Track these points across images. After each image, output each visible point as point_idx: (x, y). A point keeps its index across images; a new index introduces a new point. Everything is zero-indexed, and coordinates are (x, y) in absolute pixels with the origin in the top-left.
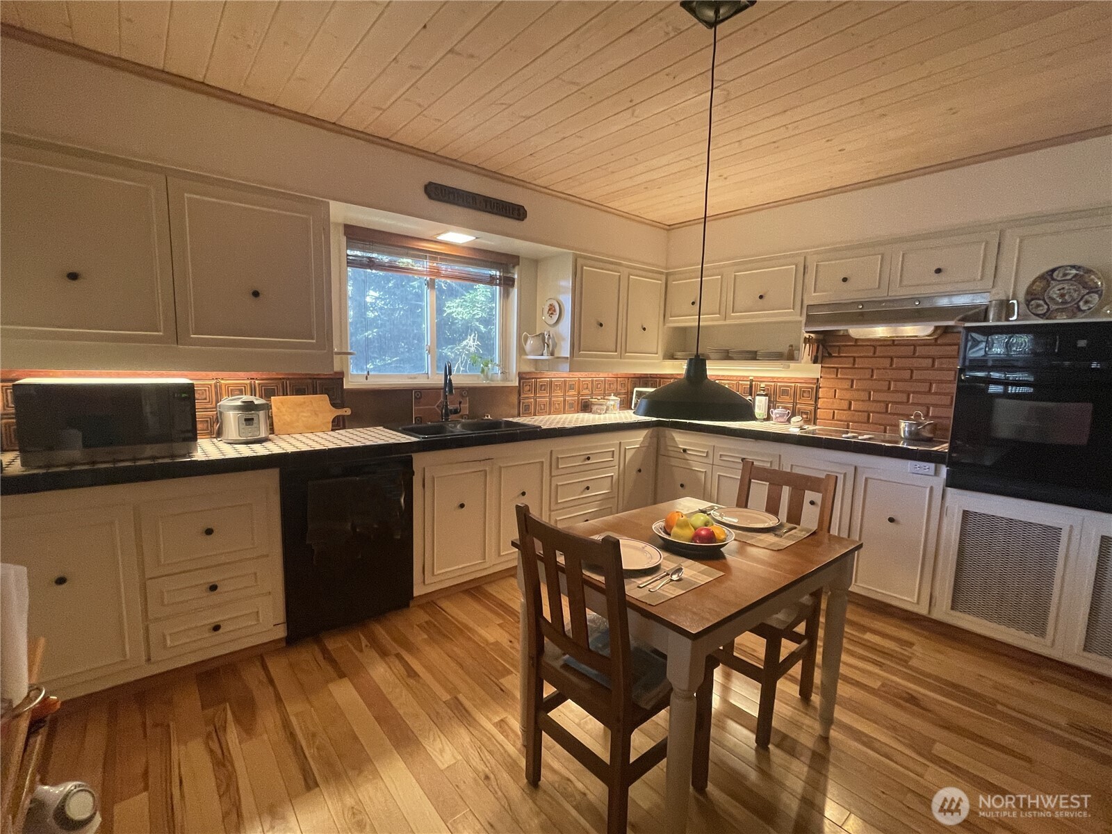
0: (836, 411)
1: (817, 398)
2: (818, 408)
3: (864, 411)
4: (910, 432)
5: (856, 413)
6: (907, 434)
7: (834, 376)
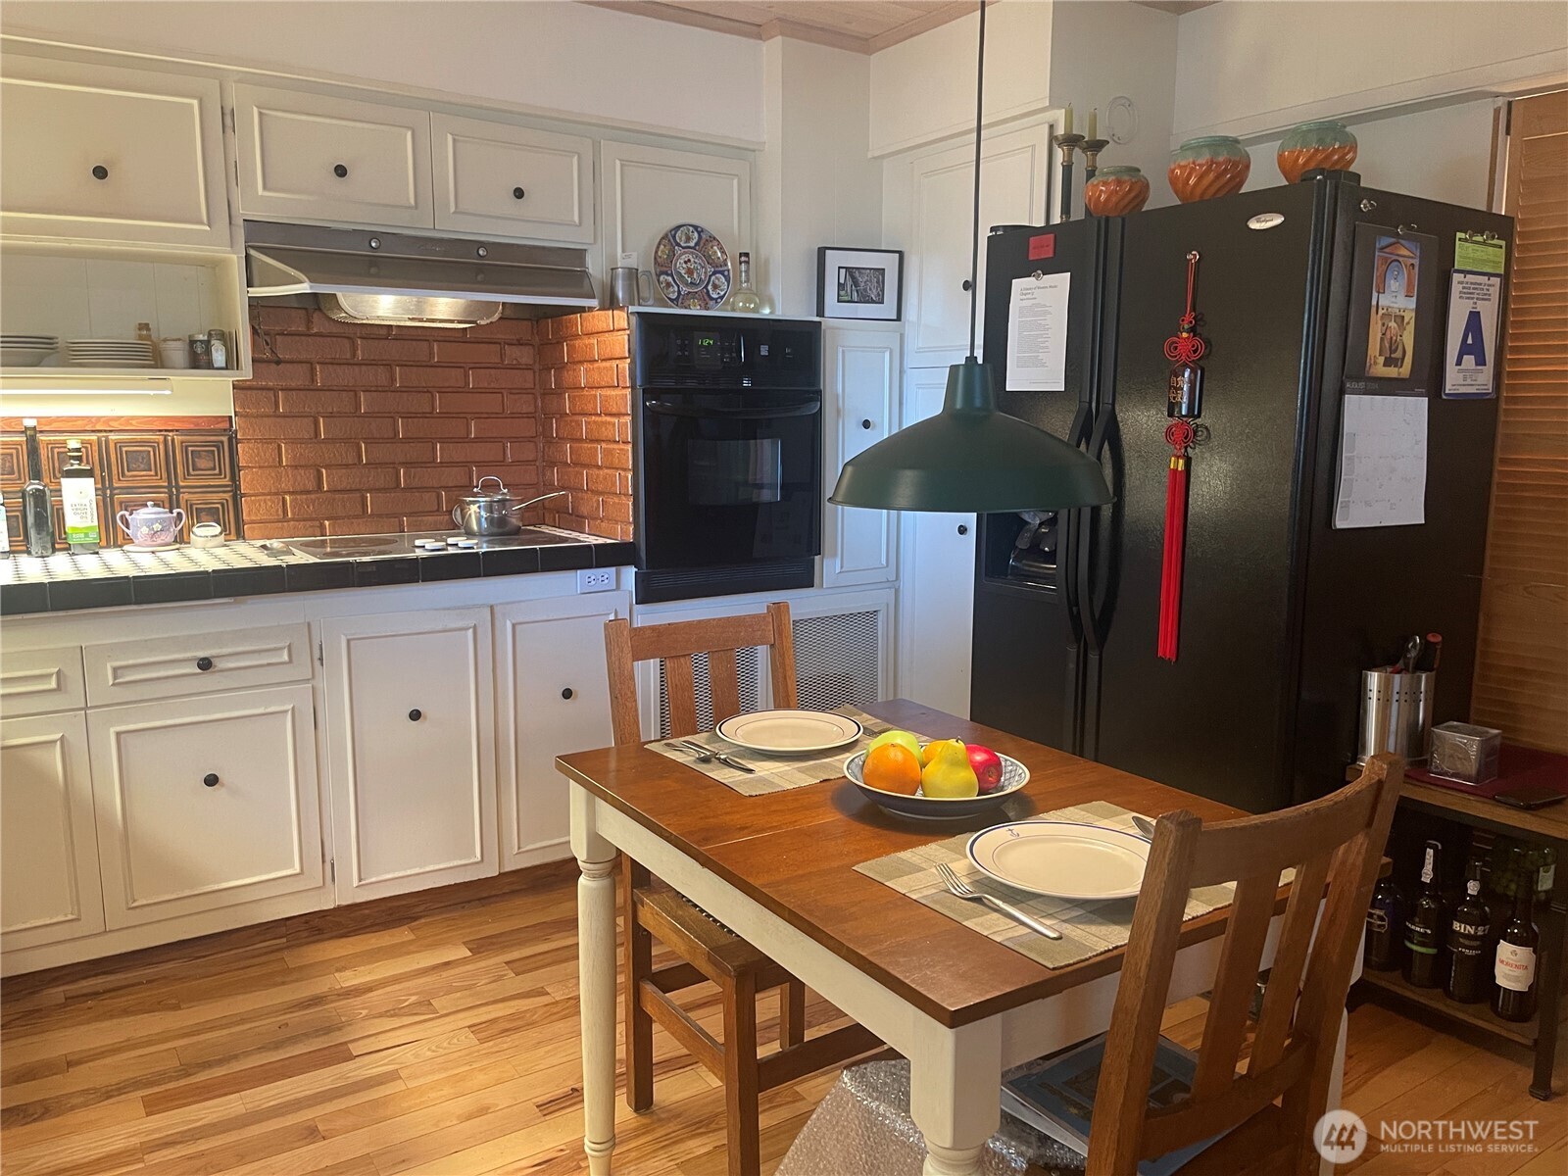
0: (287, 497)
1: (234, 469)
2: (244, 495)
3: (351, 491)
4: (491, 521)
5: (337, 496)
6: (485, 525)
7: (270, 410)
